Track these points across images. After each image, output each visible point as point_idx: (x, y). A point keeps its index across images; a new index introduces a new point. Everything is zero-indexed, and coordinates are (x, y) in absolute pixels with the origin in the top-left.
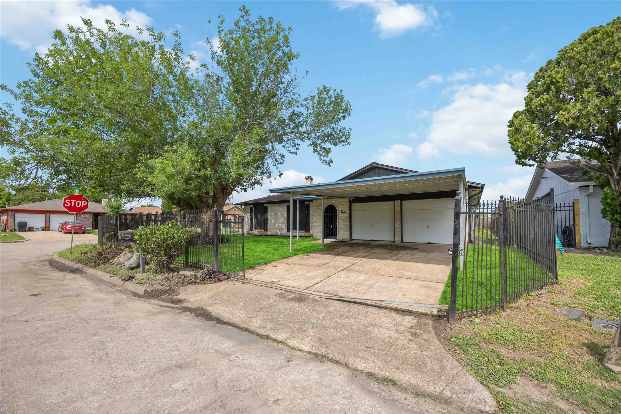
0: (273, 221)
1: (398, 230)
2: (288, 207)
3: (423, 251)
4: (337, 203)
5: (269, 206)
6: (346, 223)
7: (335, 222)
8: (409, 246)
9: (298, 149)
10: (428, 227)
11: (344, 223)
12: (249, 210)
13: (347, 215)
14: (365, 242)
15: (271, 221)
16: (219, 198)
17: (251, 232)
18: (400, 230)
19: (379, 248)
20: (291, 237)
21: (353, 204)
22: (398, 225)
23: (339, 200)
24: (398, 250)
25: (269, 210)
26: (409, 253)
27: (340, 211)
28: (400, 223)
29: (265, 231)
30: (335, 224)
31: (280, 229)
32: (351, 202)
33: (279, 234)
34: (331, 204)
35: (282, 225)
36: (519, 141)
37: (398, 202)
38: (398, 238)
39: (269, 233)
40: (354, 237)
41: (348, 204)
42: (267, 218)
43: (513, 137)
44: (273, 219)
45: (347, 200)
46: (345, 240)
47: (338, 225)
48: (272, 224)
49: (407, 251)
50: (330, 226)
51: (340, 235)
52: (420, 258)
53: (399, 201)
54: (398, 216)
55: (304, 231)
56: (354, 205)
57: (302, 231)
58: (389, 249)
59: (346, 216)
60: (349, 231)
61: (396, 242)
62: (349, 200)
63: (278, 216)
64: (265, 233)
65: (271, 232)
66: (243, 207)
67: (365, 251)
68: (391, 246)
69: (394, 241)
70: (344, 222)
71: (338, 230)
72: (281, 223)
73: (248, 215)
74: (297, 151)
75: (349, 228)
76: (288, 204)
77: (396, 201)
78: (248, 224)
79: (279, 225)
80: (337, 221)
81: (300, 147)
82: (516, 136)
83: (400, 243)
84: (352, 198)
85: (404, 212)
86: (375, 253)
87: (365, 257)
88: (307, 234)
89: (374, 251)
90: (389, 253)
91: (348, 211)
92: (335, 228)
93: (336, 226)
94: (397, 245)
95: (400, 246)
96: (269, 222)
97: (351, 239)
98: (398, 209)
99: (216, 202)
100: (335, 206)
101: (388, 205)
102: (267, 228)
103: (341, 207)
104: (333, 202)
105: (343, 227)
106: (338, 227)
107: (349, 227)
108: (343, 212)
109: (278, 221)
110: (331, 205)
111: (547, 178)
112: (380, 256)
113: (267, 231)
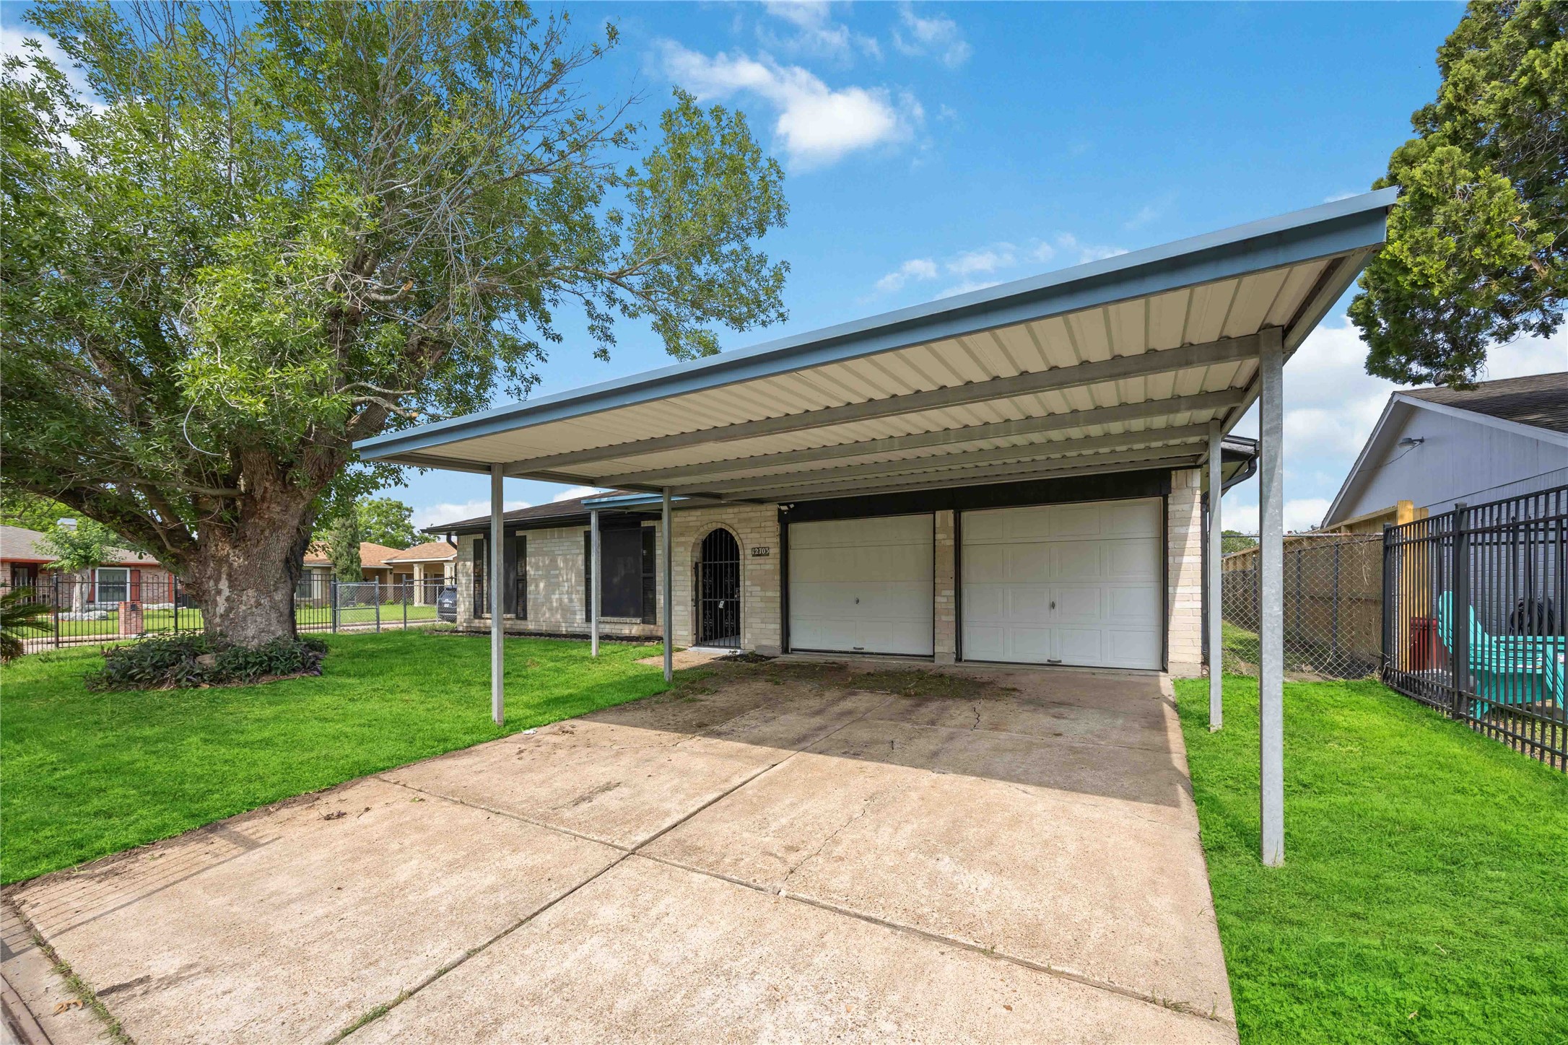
0: (542, 585)
1: (944, 618)
2: (588, 536)
3: (1038, 703)
4: (740, 521)
5: (529, 535)
6: (770, 594)
7: (732, 589)
8: (986, 679)
9: (609, 338)
10: (1053, 605)
11: (762, 594)
12: (470, 550)
13: (771, 564)
14: (831, 658)
15: (537, 586)
16: (263, 499)
17: (477, 623)
18: (952, 618)
19: (872, 690)
20: (594, 640)
21: (794, 527)
22: (945, 598)
23: (748, 511)
24: (944, 697)
25: (530, 548)
26: (984, 718)
27: (749, 552)
28: (952, 593)
29: (518, 618)
30: (732, 596)
31: (567, 611)
32: (785, 521)
33: (564, 630)
34: (719, 526)
35: (571, 600)
36: (1429, 250)
37: (945, 518)
38: (946, 647)
39: (531, 626)
40: (795, 643)
41: (773, 527)
42: (525, 574)
43: (1407, 237)
44: (542, 577)
45: (770, 511)
46: (766, 653)
47: (742, 600)
48: (541, 599)
49: (975, 704)
50: (716, 604)
51: (748, 636)
52: (1029, 747)
53: (950, 514)
54: (947, 566)
55: (638, 621)
56: (798, 530)
57: (634, 620)
58: (907, 696)
59: (768, 567)
60: (779, 621)
61: (938, 661)
62: (779, 510)
63: (560, 569)
64: (521, 625)
65: (537, 621)
66: (454, 539)
67: (815, 703)
68: (920, 675)
69: (931, 657)
70: (764, 587)
71: (742, 615)
72: (568, 593)
73: (470, 564)
74: (609, 346)
75: (778, 610)
76: (586, 528)
77: (938, 514)
78: (469, 595)
79: (561, 600)
80: (738, 586)
81: (613, 330)
82: (1417, 233)
83: (952, 662)
84: (787, 504)
85: (965, 552)
86: (850, 713)
87: (798, 742)
88: (648, 629)
89: (848, 704)
90: (905, 715)
91: (775, 551)
92: (734, 608)
93: (738, 603)
94: (941, 675)
95: (952, 679)
96: (531, 588)
97: (786, 648)
98: (945, 539)
99: (253, 515)
100: (734, 534)
101: (910, 529)
102: (525, 610)
103: (751, 536)
104: (727, 518)
105: (762, 605)
106: (742, 605)
107: (778, 605)
108: (759, 553)
109: (558, 585)
110: (722, 530)
111: (1422, 441)
112: (862, 734)
113: (525, 618)
